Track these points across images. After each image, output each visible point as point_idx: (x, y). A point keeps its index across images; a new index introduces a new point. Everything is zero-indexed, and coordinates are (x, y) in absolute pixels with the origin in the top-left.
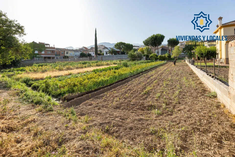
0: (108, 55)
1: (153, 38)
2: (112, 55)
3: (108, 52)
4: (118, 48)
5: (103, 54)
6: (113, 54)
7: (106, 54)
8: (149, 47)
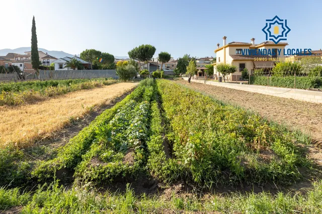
0: (66, 69)
1: (142, 49)
2: (74, 69)
3: (66, 65)
4: (87, 60)
5: (53, 68)
6: (76, 69)
7: (61, 67)
8: (135, 60)
